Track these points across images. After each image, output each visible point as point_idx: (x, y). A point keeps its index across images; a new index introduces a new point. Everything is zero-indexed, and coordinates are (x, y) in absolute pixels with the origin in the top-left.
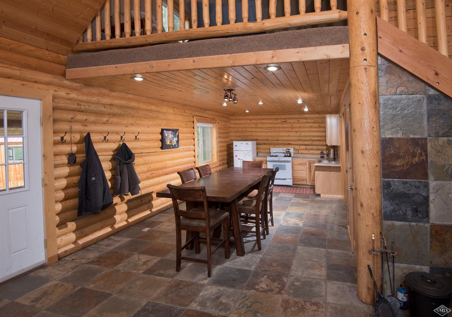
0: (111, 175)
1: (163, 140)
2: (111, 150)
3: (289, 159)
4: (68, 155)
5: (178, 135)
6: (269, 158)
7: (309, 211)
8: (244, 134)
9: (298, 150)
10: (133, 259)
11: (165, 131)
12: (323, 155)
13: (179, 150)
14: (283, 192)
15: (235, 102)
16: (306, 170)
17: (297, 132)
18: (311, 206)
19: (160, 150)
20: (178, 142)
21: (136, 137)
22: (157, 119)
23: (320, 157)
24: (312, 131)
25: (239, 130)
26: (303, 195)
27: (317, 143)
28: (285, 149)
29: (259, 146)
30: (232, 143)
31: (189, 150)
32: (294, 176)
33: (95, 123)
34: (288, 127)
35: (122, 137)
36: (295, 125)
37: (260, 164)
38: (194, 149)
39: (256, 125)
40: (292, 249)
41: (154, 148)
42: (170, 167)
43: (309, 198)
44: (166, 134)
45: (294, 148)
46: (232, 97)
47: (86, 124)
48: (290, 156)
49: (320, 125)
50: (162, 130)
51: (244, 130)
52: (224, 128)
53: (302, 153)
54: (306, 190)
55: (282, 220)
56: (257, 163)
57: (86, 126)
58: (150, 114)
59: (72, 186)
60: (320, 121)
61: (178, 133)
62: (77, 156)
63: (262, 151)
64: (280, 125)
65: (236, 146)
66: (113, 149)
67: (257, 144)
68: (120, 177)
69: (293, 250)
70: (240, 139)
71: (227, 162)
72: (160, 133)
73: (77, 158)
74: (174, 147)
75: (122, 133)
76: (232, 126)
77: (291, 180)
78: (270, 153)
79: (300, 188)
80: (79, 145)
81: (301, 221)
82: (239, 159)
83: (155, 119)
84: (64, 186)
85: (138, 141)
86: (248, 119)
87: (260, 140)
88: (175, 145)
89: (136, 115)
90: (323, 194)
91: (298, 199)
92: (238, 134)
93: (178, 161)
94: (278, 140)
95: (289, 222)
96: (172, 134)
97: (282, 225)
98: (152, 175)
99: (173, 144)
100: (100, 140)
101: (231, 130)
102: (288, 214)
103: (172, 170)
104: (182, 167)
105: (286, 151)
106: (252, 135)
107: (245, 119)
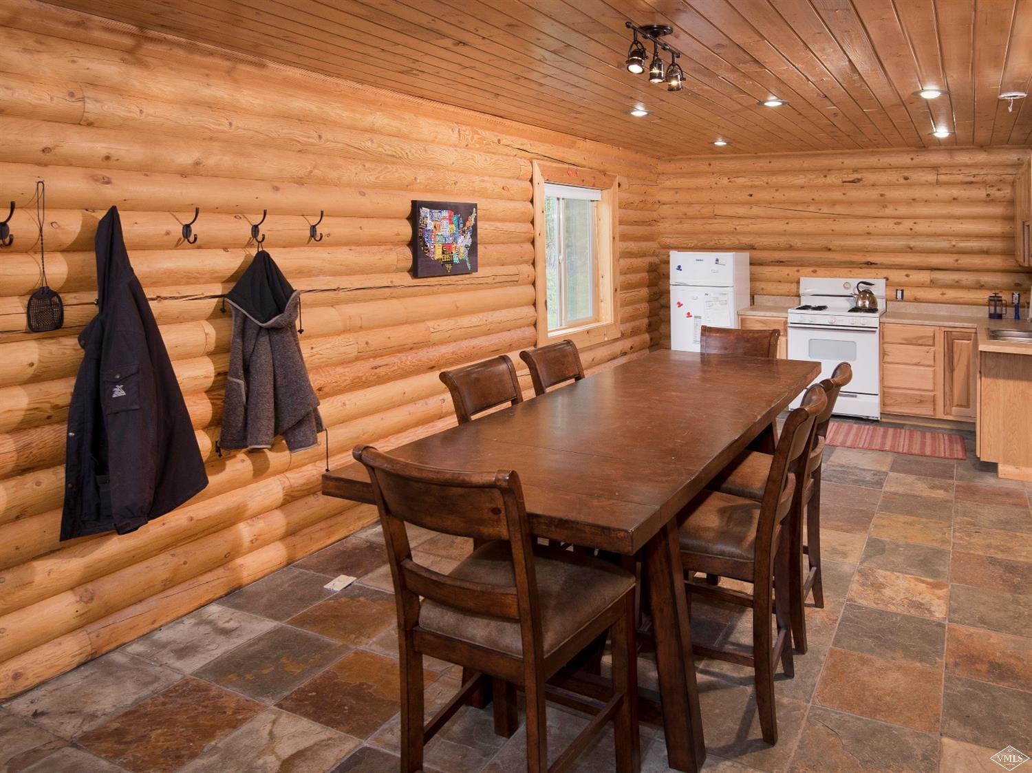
0: (213, 375)
1: (417, 243)
2: (213, 278)
3: (872, 320)
4: (28, 298)
5: (475, 227)
6: (794, 316)
7: (961, 539)
8: (708, 227)
9: (901, 287)
10: (250, 733)
11: (424, 211)
12: (998, 308)
13: (481, 281)
14: (849, 443)
15: (674, 83)
16: (932, 363)
17: (899, 219)
18: (964, 514)
19: (408, 279)
20: (473, 249)
21: (313, 228)
22: (394, 163)
23: (987, 316)
24: (959, 218)
25: (691, 211)
26: (924, 459)
27: (977, 261)
28: (854, 282)
29: (759, 269)
30: (665, 257)
31: (515, 283)
32: (886, 384)
33: (145, 170)
34: (865, 202)
35: (255, 229)
36: (892, 194)
37: (766, 341)
38: (531, 279)
39: (751, 195)
40: (918, 752)
41: (385, 270)
42: (443, 342)
43: (952, 477)
44: (429, 221)
45: (887, 279)
46: (660, 60)
47: (108, 174)
48: (873, 310)
49: (988, 195)
50: (416, 206)
51: (707, 211)
52: (641, 205)
53: (916, 300)
54: (933, 438)
55: (856, 578)
56: (756, 339)
57: (108, 182)
58: (369, 144)
59: (49, 418)
60: (989, 178)
61: (476, 219)
62: (68, 298)
63: (770, 287)
64: (837, 195)
65: (679, 268)
66: (221, 275)
67: (751, 264)
68: (242, 382)
69: (925, 758)
70: (694, 243)
71: (650, 325)
72: (408, 219)
73: (65, 308)
74: (459, 269)
75: (254, 212)
76: (666, 196)
77: (877, 400)
78: (799, 296)
79: (908, 432)
80: (79, 258)
81: (938, 592)
82: (689, 315)
83: (387, 163)
84: (19, 419)
85: (321, 246)
86: (722, 173)
87: (764, 249)
88: (463, 262)
89: (312, 144)
90: (1006, 462)
91: (910, 478)
92: (687, 226)
93: (475, 320)
94: (830, 250)
95: (887, 592)
96: (451, 223)
97: (860, 608)
98: (376, 371)
99: (456, 260)
100: (166, 238)
101: (665, 210)
102: (875, 548)
103: (453, 353)
104: (487, 343)
105: (856, 292)
106: (736, 229)
107: (713, 174)
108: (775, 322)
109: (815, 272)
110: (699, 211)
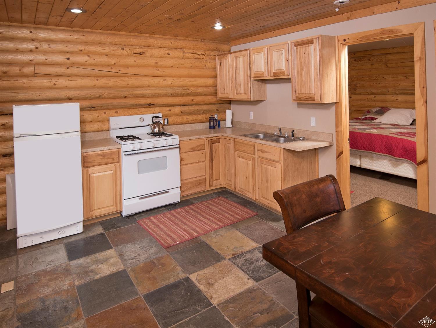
3: (175, 140)
9: (167, 117)
23: (208, 127)
32: (182, 178)
39: (68, 59)
49: (205, 65)
53: (175, 124)
60: (205, 57)
64: (130, 61)
105: (152, 123)
106: (55, 84)
107: (33, 40)
108: (111, 154)
109: (117, 112)
110: (20, 70)
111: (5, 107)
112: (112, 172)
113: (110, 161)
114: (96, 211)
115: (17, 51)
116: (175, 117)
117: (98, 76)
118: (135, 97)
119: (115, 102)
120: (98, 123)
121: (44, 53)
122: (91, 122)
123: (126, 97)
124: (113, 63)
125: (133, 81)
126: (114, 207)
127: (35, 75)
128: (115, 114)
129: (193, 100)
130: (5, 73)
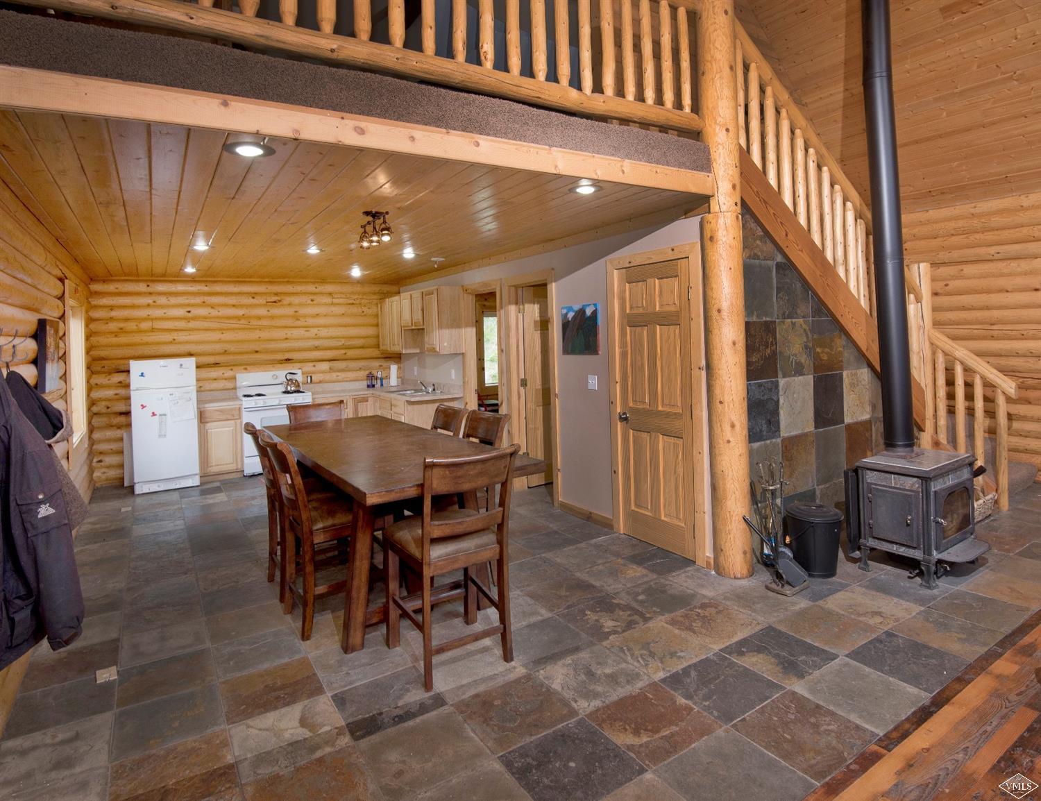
6: (243, 403)
9: (309, 374)
17: (307, 328)
23: (366, 386)
25: (129, 326)
27: (358, 353)
29: (203, 371)
34: (284, 317)
36: (303, 311)
39: (189, 312)
45: (303, 369)
49: (363, 312)
51: (145, 325)
53: (321, 382)
60: (363, 301)
63: (207, 385)
64: (262, 312)
65: (142, 375)
87: (205, 354)
105: (285, 380)
106: (174, 340)
107: (150, 294)
108: (231, 409)
109: (246, 369)
110: (137, 326)
111: (121, 364)
112: (232, 428)
113: (230, 417)
114: (214, 467)
115: (133, 307)
116: (321, 375)
117: (224, 330)
118: (267, 351)
119: (245, 357)
120: (224, 381)
121: (162, 307)
122: (215, 379)
123: (257, 352)
124: (241, 314)
125: (265, 335)
126: (235, 465)
127: (153, 330)
128: (244, 371)
129: (345, 354)
130: (121, 329)
